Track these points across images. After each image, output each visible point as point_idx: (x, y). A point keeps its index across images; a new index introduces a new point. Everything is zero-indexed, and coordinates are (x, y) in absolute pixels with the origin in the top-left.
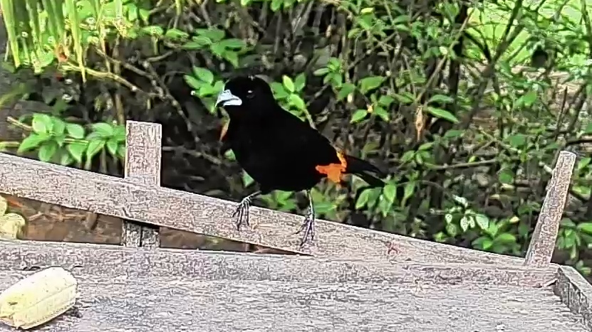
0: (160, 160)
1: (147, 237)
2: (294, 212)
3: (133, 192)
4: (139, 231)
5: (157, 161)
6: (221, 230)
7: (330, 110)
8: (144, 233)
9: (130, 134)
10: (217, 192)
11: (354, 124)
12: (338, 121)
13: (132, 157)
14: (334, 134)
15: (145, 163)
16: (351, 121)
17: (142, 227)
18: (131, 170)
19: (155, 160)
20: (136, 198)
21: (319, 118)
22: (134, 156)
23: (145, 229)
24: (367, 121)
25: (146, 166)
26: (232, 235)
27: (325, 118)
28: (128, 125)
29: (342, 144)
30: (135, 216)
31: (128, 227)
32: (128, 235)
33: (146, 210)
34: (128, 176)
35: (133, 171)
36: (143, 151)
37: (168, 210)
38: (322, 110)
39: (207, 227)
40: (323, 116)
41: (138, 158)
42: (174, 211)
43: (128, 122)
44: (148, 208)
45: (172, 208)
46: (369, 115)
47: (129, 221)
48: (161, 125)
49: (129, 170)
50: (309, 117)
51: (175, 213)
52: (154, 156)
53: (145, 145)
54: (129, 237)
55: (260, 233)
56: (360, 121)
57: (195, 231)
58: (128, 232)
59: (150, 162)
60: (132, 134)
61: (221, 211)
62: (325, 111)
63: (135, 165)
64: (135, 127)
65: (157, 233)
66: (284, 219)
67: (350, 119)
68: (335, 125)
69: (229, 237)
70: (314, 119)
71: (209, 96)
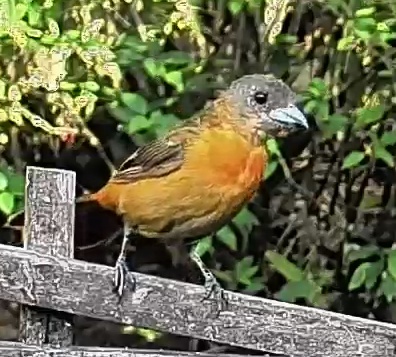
0: (73, 222)
1: (55, 330)
2: (261, 294)
3: (36, 267)
4: (45, 320)
5: (69, 224)
6: (159, 321)
7: (312, 152)
8: (51, 324)
9: (30, 186)
10: (154, 267)
11: (347, 171)
12: (324, 167)
13: (34, 218)
14: (318, 186)
15: (53, 226)
16: (343, 167)
17: (49, 316)
18: (33, 236)
19: (66, 222)
20: (40, 275)
21: (297, 162)
22: (38, 217)
23: (53, 319)
24: (363, 167)
25: (55, 230)
26: (174, 328)
27: (305, 163)
28: (28, 172)
29: (329, 199)
30: (38, 300)
31: (29, 316)
32: (28, 326)
33: (54, 291)
34: (29, 243)
35: (36, 238)
36: (48, 209)
37: (85, 292)
38: (301, 152)
39: (139, 316)
40: (302, 160)
41: (42, 219)
42: (93, 294)
43: (28, 168)
44: (56, 289)
45: (91, 289)
46: (367, 159)
47: (31, 308)
48: (74, 174)
49: (30, 236)
50: (282, 161)
51: (94, 297)
52: (65, 216)
53: (54, 200)
54: (29, 329)
55: (214, 324)
56: (355, 167)
57: (124, 321)
58: (28, 323)
59: (59, 224)
60: (34, 185)
61: (159, 294)
62: (305, 153)
63: (38, 228)
64: (38, 176)
65: (69, 325)
66: (248, 305)
67: (341, 164)
68: (319, 173)
69: (170, 330)
70: (290, 165)
71: (143, 132)
